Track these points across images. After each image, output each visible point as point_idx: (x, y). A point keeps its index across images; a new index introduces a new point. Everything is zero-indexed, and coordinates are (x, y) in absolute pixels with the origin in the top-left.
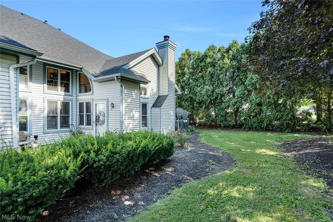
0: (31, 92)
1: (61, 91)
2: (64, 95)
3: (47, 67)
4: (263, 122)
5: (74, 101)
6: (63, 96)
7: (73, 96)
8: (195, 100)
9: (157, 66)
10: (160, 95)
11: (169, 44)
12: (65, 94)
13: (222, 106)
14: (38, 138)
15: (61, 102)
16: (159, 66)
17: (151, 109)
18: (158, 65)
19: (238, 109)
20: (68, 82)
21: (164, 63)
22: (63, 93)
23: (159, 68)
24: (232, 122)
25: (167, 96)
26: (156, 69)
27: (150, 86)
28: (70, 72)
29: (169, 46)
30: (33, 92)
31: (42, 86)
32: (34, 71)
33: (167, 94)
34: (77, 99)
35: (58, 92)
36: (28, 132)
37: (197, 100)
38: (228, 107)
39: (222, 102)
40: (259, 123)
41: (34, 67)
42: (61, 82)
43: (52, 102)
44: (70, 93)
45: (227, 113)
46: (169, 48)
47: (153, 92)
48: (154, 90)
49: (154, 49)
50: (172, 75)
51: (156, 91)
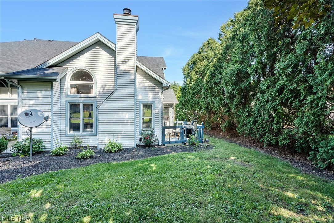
11: (116, 20)
29: (117, 22)
46: (118, 25)
47: (106, 88)
48: (107, 86)
49: (99, 34)
50: (127, 61)
51: (112, 86)
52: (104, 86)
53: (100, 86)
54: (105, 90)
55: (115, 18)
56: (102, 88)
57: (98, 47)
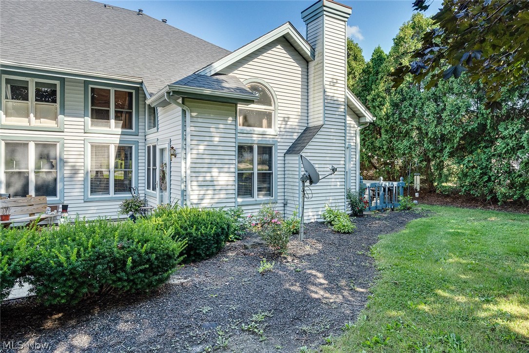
0: (63, 132)
1: (116, 127)
2: (121, 135)
3: (91, 86)
5: (140, 144)
6: (119, 136)
7: (138, 135)
9: (304, 63)
10: (310, 125)
11: (325, 8)
12: (122, 131)
14: (68, 209)
15: (115, 146)
16: (308, 62)
17: (284, 157)
18: (304, 60)
20: (131, 111)
21: (316, 53)
22: (119, 130)
23: (308, 66)
25: (318, 128)
26: (300, 69)
27: (279, 108)
28: (134, 92)
29: (325, 13)
30: (65, 130)
31: (82, 120)
32: (68, 95)
33: (321, 123)
34: (146, 140)
35: (110, 129)
36: (58, 198)
41: (69, 89)
42: (115, 111)
43: (99, 146)
44: (134, 130)
46: (326, 18)
47: (289, 123)
48: (291, 120)
49: (289, 25)
50: (335, 81)
51: (297, 120)
52: (286, 119)
53: (282, 119)
54: (288, 126)
55: (324, 6)
56: (284, 123)
57: (279, 46)
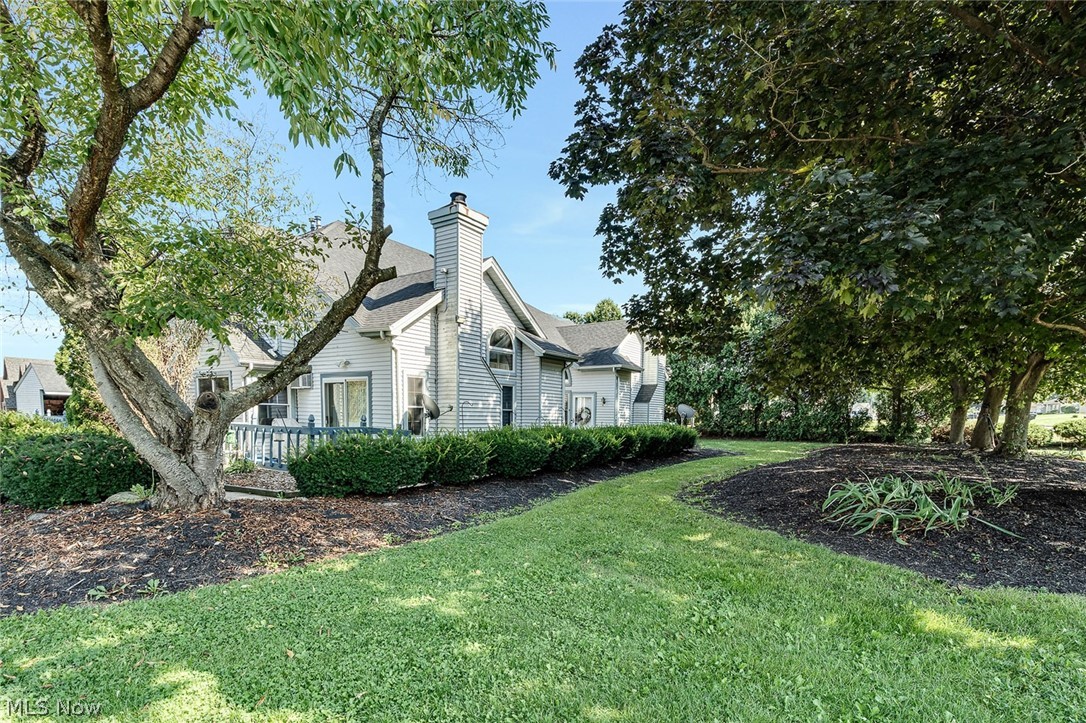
4: (798, 427)
8: (688, 390)
13: (733, 400)
19: (760, 406)
24: (750, 428)
37: (691, 389)
38: (744, 402)
39: (734, 393)
40: (792, 428)
45: (742, 412)
